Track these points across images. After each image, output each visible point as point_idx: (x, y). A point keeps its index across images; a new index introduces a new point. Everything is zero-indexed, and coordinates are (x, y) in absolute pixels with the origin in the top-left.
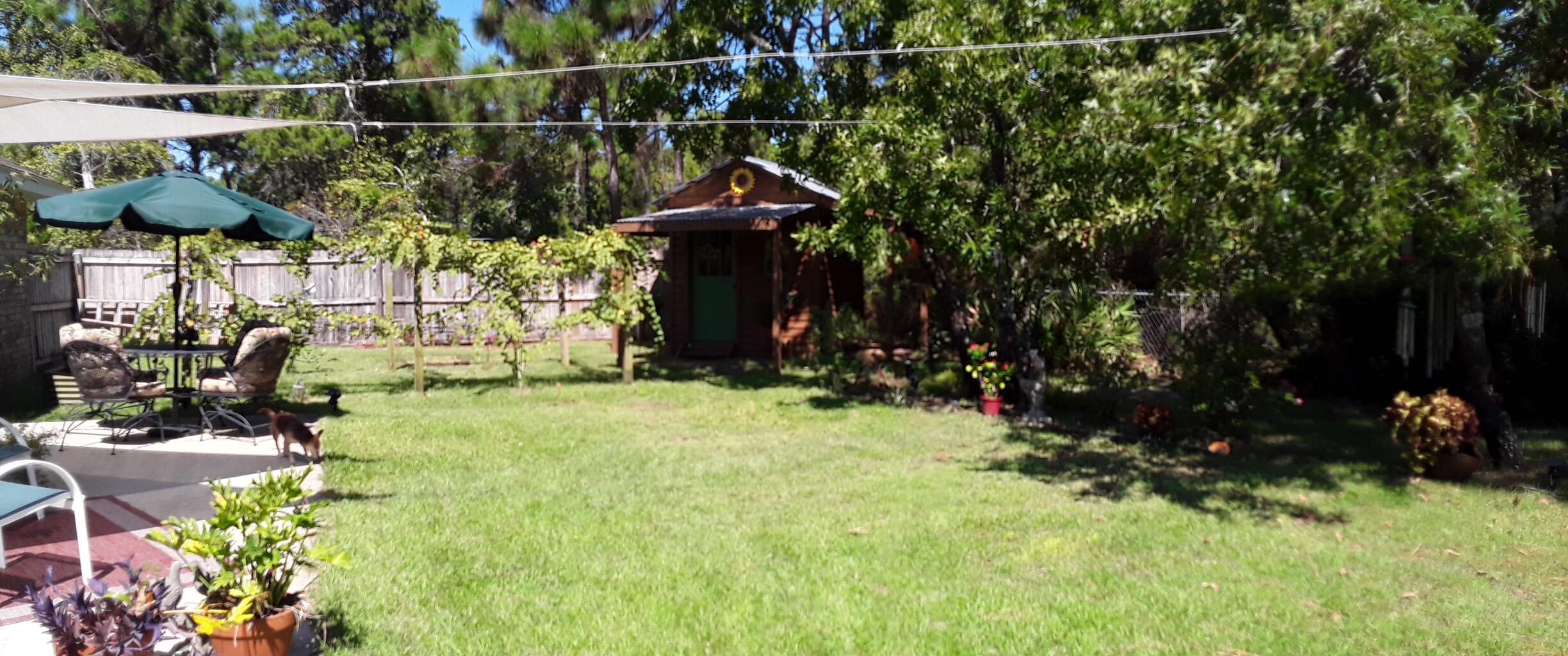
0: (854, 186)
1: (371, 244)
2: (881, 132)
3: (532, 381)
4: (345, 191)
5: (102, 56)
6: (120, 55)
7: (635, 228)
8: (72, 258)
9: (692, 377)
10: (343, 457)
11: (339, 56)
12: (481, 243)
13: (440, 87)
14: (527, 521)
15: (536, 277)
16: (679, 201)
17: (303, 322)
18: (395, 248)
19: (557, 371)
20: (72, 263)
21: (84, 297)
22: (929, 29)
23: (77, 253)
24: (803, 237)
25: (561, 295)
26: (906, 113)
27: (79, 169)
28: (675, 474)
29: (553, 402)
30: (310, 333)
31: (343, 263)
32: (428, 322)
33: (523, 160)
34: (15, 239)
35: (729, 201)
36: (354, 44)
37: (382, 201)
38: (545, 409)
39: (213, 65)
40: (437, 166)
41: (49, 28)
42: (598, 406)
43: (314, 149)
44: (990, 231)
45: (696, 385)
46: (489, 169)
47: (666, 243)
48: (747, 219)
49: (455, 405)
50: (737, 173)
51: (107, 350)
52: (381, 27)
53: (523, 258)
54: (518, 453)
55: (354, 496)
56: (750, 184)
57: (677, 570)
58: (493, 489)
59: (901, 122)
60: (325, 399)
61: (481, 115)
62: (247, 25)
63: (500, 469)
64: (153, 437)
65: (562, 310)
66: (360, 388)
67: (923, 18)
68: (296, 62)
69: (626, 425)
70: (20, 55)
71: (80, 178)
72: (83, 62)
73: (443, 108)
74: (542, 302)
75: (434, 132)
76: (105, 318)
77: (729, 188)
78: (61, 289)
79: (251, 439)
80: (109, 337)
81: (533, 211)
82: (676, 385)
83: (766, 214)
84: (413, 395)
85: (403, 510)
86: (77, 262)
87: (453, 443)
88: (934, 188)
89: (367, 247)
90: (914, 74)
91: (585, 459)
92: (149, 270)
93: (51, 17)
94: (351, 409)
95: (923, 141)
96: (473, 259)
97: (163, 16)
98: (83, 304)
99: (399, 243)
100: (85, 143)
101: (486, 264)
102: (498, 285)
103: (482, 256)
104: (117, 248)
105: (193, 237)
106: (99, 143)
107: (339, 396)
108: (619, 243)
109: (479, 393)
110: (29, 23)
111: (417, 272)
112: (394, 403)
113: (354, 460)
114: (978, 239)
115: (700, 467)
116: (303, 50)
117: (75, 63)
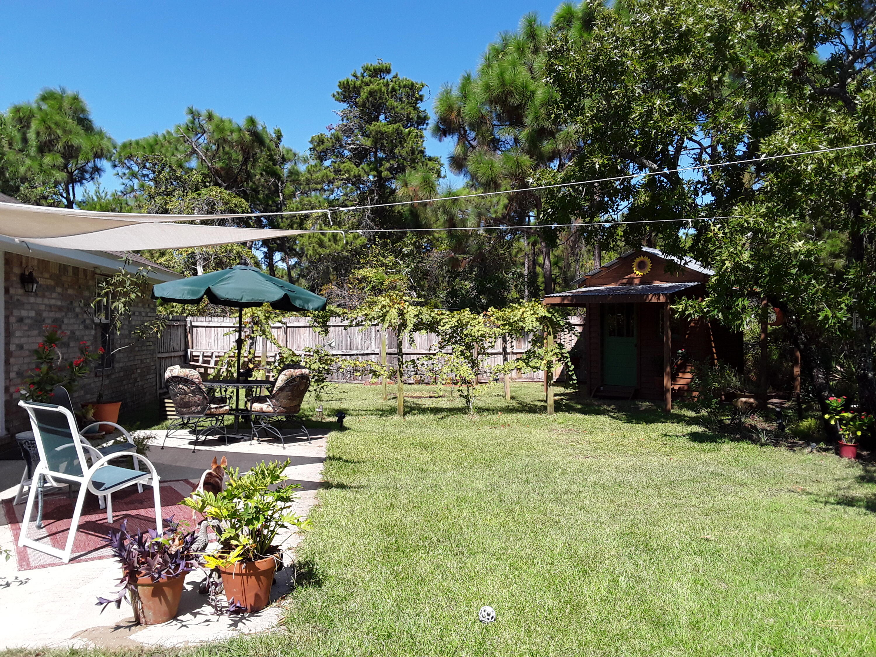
0: (722, 267)
1: (369, 313)
2: (746, 225)
3: (480, 410)
4: (363, 277)
5: (211, 190)
6: (223, 189)
7: (558, 301)
8: (186, 322)
9: (598, 412)
10: (340, 459)
11: (361, 186)
12: (444, 312)
13: (425, 205)
14: (455, 510)
15: (483, 336)
16: (594, 281)
17: (324, 366)
18: (384, 315)
19: (503, 404)
20: (185, 326)
21: (192, 348)
22: (786, 141)
23: (189, 319)
24: (681, 307)
25: (504, 349)
26: (768, 208)
27: (195, 264)
28: (572, 482)
29: (493, 425)
30: (328, 373)
31: (351, 326)
32: (407, 367)
33: (481, 252)
34: (148, 310)
35: (631, 282)
36: (371, 177)
37: (386, 283)
38: (486, 430)
39: (281, 194)
40: (423, 258)
41: (179, 173)
42: (526, 429)
43: (339, 248)
44: (846, 300)
45: (602, 418)
46: (457, 259)
47: (583, 311)
48: (642, 294)
49: (424, 426)
50: (638, 260)
51: (193, 383)
52: (387, 165)
53: (473, 323)
54: (459, 461)
55: (341, 486)
56: (648, 269)
57: (557, 551)
58: (436, 486)
59: (763, 216)
60: (335, 419)
61: (451, 222)
62: (302, 168)
63: (445, 472)
64: (221, 441)
65: (505, 360)
66: (361, 412)
67: (783, 133)
68: (332, 191)
69: (543, 444)
70: (161, 191)
71: (196, 270)
72: (199, 195)
73: (426, 218)
74: (488, 354)
75: (420, 235)
76: (204, 362)
77: (633, 272)
78: (177, 342)
79: (282, 445)
80: (194, 374)
81: (489, 289)
82: (587, 417)
83: (658, 291)
84: (396, 418)
85: (372, 496)
86: (189, 324)
87: (417, 452)
88: (794, 267)
89: (366, 315)
90: (778, 177)
91: (507, 467)
92: (226, 330)
93: (181, 166)
94: (352, 427)
95: (783, 230)
96: (438, 323)
97: (250, 163)
98: (191, 353)
99: (387, 312)
100: (199, 247)
101: (447, 326)
102: (456, 342)
103: (444, 321)
104: (214, 316)
105: (254, 308)
106: (206, 246)
107: (344, 417)
108: (542, 312)
109: (442, 418)
110: (167, 170)
111: (399, 332)
112: (383, 423)
113: (347, 461)
114: (835, 307)
115: (592, 478)
116: (337, 183)
117: (194, 195)
